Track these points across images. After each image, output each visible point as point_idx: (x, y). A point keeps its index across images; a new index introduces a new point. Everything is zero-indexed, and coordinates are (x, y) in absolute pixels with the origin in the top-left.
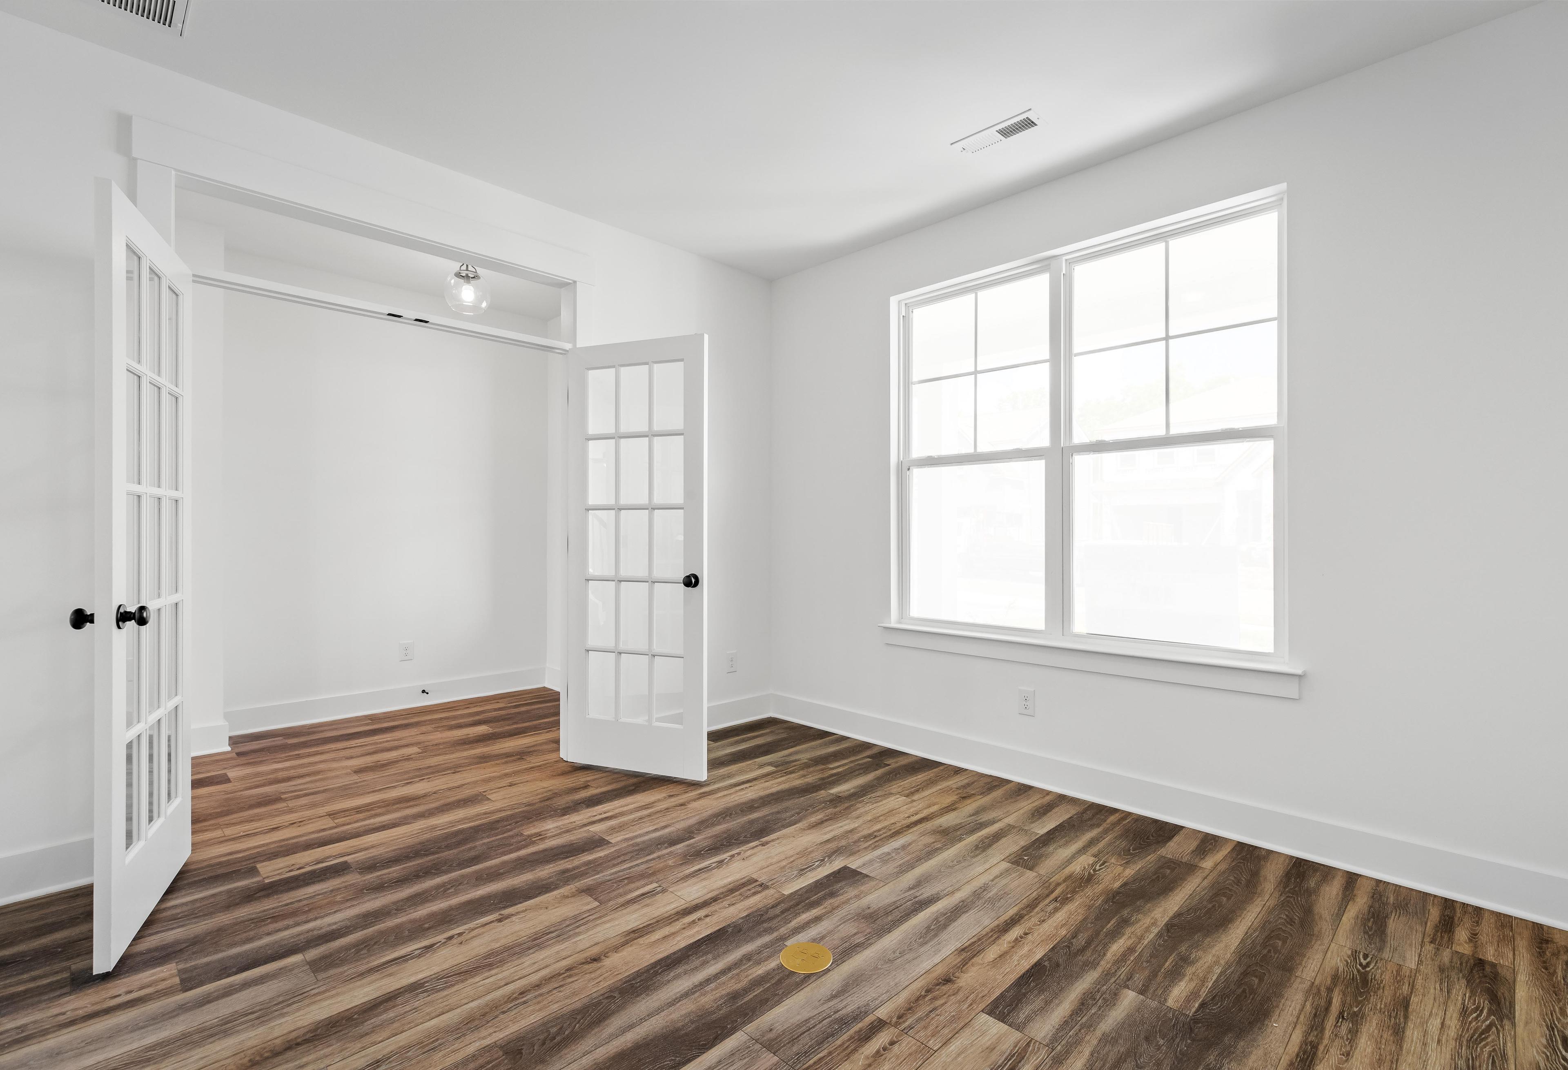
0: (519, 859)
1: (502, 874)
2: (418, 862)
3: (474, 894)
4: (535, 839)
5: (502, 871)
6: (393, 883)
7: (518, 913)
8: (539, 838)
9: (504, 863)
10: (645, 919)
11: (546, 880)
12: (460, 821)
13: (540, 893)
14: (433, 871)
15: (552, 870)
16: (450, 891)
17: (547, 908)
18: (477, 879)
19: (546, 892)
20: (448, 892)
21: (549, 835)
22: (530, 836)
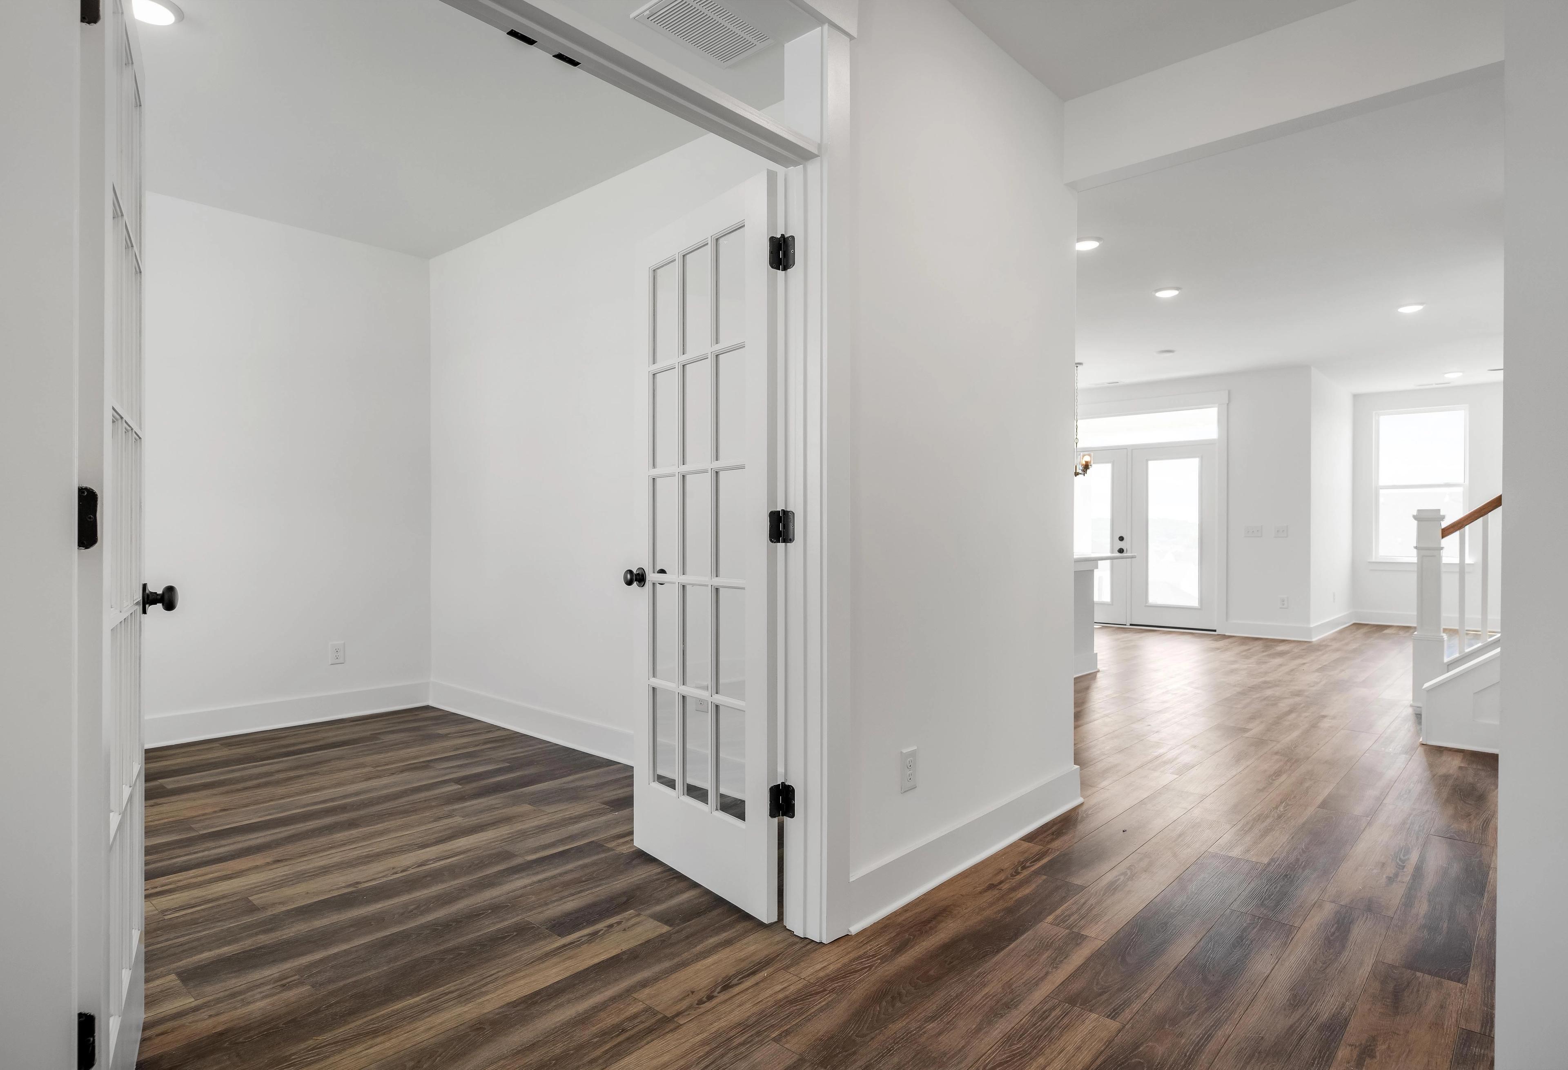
0: (325, 946)
1: (351, 926)
2: (465, 939)
3: (386, 904)
4: (293, 978)
5: (352, 929)
6: (483, 914)
7: (338, 889)
8: (289, 980)
9: (348, 940)
10: (209, 888)
11: (298, 920)
12: (420, 1013)
13: (310, 906)
14: (440, 928)
15: (287, 931)
16: (413, 907)
17: (308, 893)
18: (383, 920)
19: (303, 907)
20: (415, 906)
21: (269, 987)
22: (301, 983)
